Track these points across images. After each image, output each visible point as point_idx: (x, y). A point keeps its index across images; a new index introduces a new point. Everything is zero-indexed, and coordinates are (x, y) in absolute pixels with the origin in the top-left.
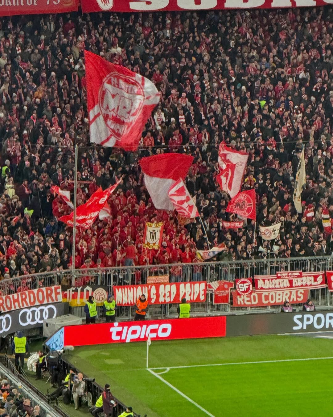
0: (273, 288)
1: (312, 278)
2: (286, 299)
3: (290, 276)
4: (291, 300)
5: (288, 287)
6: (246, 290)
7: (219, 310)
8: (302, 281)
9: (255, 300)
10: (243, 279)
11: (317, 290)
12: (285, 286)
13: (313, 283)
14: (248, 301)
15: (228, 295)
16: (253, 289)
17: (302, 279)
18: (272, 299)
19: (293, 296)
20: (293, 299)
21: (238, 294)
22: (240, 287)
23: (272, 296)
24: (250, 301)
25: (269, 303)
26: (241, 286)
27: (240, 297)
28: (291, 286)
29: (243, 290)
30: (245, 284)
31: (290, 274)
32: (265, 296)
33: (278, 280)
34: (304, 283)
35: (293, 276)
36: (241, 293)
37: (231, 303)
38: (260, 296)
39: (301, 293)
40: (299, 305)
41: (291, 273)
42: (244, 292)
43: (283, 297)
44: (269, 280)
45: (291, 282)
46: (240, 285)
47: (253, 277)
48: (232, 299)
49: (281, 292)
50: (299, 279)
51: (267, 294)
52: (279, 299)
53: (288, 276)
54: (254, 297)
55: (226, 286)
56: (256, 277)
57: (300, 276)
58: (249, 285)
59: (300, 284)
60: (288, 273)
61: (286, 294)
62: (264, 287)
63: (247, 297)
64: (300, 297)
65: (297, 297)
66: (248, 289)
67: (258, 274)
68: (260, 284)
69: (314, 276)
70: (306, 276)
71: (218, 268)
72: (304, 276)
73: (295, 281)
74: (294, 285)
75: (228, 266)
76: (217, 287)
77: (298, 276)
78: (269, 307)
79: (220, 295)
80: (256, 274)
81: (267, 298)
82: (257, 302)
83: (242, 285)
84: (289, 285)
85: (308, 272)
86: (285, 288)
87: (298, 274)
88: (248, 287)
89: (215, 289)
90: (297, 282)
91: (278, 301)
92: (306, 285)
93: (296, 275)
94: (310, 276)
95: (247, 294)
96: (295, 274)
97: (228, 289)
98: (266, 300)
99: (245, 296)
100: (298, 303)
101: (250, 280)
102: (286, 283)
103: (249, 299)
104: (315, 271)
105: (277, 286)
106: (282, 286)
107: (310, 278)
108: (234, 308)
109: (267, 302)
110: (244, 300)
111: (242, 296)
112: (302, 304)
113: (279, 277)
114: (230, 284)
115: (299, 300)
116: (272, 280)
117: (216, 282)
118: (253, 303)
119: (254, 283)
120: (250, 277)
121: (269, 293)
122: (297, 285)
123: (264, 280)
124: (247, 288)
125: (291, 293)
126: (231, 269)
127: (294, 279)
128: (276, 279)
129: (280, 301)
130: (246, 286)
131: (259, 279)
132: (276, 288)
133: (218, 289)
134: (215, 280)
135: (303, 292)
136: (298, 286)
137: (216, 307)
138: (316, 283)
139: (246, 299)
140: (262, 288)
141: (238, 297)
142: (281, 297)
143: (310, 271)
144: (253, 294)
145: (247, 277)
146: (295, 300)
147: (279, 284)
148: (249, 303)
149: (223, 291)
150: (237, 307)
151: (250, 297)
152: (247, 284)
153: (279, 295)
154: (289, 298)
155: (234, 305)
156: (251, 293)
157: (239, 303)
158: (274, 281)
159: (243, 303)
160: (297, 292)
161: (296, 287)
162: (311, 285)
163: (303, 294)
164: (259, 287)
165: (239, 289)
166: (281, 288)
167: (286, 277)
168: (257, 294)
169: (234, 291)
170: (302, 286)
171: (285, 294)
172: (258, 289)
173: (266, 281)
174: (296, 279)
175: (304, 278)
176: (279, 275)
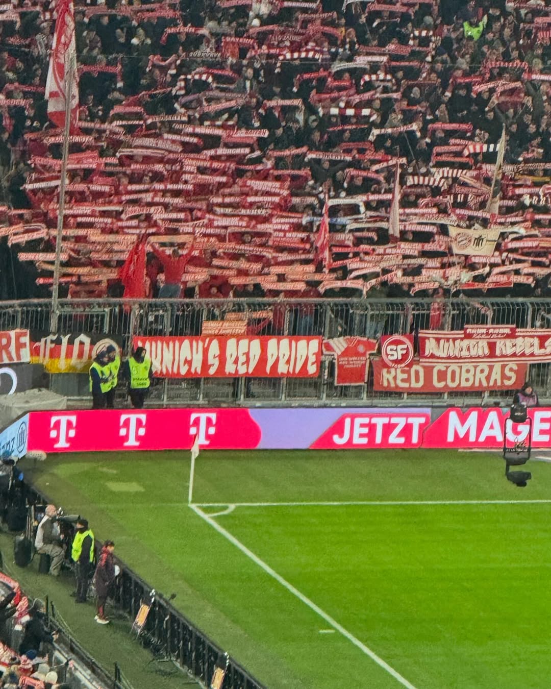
0: (455, 358)
1: (536, 341)
2: (480, 381)
3: (492, 334)
4: (491, 383)
5: (485, 357)
6: (400, 358)
7: (346, 395)
8: (514, 346)
9: (417, 380)
10: (396, 337)
11: (544, 365)
12: (480, 353)
13: (537, 351)
14: (403, 380)
15: (364, 366)
16: (414, 356)
17: (513, 341)
18: (453, 380)
19: (496, 375)
20: (496, 380)
21: (385, 366)
22: (389, 352)
23: (453, 373)
24: (407, 380)
25: (446, 386)
26: (391, 350)
27: (389, 372)
28: (492, 354)
29: (395, 358)
30: (400, 347)
31: (491, 331)
32: (439, 371)
33: (466, 342)
34: (518, 350)
35: (498, 334)
36: (390, 364)
37: (370, 383)
38: (428, 371)
39: (511, 370)
40: (506, 393)
41: (494, 328)
42: (397, 362)
43: (474, 375)
44: (448, 340)
45: (492, 346)
46: (389, 347)
47: (417, 333)
48: (371, 374)
49: (470, 366)
50: (509, 342)
51: (444, 369)
52: (467, 380)
53: (487, 334)
54: (417, 373)
55: (361, 349)
56: (422, 333)
57: (512, 335)
58: (407, 349)
59: (509, 351)
60: (488, 329)
61: (482, 371)
62: (437, 354)
63: (403, 372)
64: (509, 378)
65: (504, 377)
66: (405, 357)
67: (427, 328)
68: (430, 347)
69: (539, 337)
70: (524, 337)
71: (348, 311)
72: (520, 336)
73: (500, 344)
74: (498, 353)
75: (367, 309)
76: (343, 349)
77: (508, 336)
78: (446, 395)
79: (348, 366)
80: (422, 328)
81: (442, 376)
82: (421, 384)
83: (394, 347)
84: (487, 351)
85: (529, 329)
86: (479, 357)
87: (507, 331)
88: (404, 352)
89: (340, 353)
90: (505, 347)
91: (464, 384)
92: (523, 355)
93: (503, 334)
94: (532, 337)
95: (403, 365)
96: (501, 331)
97: (364, 354)
98: (439, 380)
99: (399, 371)
100: (505, 389)
101: (410, 339)
102: (482, 348)
103: (405, 376)
104: (542, 326)
105: (465, 353)
106: (473, 353)
107: (531, 340)
108: (376, 392)
109: (442, 384)
110: (395, 378)
111: (393, 371)
112: (512, 391)
113: (469, 336)
114: (369, 346)
115: (508, 383)
116: (454, 340)
117: (341, 339)
118: (414, 385)
119: (419, 346)
120: (411, 332)
121: (447, 367)
122: (504, 353)
123: (438, 340)
124: (403, 355)
125: (491, 368)
126: (372, 316)
127: (498, 342)
128: (462, 339)
129: (469, 384)
130: (402, 349)
131: (428, 338)
132: (461, 358)
133: (346, 353)
134: (340, 336)
135: (515, 368)
136: (506, 356)
137: (339, 389)
138: (542, 351)
139: (401, 376)
140: (432, 356)
141: (385, 371)
142: (470, 376)
143: (533, 326)
144: (415, 367)
145: (404, 334)
146: (499, 383)
147: (469, 349)
148: (406, 385)
149: (355, 358)
150: (381, 392)
151: (408, 372)
152: (405, 346)
153: (468, 371)
154: (488, 378)
155: (375, 388)
156: (410, 365)
157: (385, 384)
158: (457, 342)
159: (393, 385)
160: (503, 367)
161: (502, 356)
162: (532, 355)
163: (516, 372)
164: (427, 353)
165: (387, 355)
166: (471, 358)
167: (483, 336)
168: (424, 367)
169: (377, 359)
170: (514, 355)
171: (478, 369)
172: (426, 357)
173: (442, 342)
174: (503, 341)
175: (519, 341)
176: (468, 331)
